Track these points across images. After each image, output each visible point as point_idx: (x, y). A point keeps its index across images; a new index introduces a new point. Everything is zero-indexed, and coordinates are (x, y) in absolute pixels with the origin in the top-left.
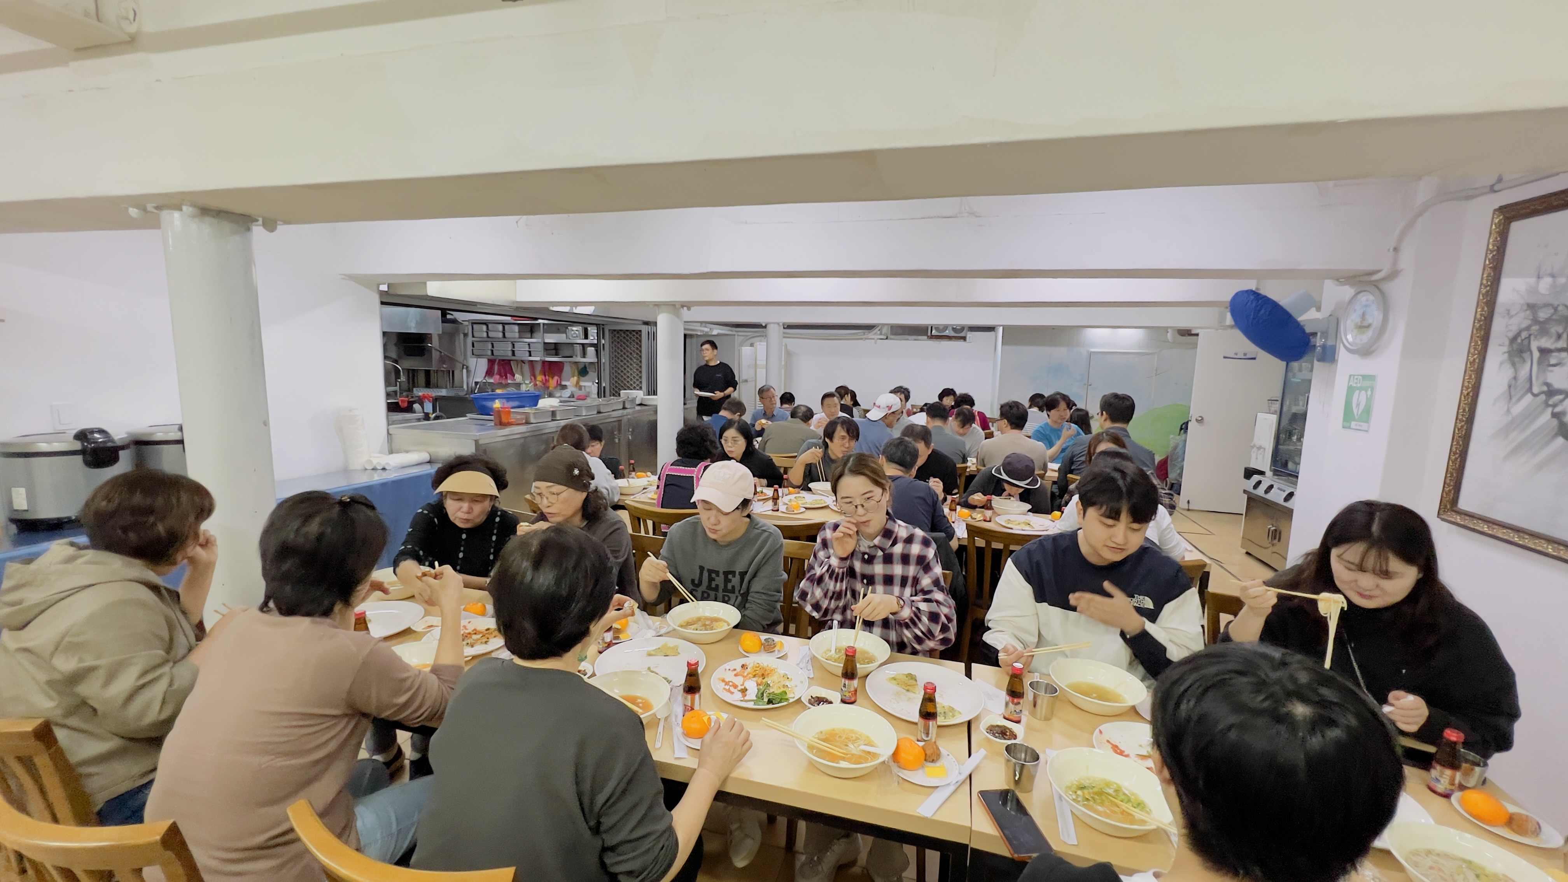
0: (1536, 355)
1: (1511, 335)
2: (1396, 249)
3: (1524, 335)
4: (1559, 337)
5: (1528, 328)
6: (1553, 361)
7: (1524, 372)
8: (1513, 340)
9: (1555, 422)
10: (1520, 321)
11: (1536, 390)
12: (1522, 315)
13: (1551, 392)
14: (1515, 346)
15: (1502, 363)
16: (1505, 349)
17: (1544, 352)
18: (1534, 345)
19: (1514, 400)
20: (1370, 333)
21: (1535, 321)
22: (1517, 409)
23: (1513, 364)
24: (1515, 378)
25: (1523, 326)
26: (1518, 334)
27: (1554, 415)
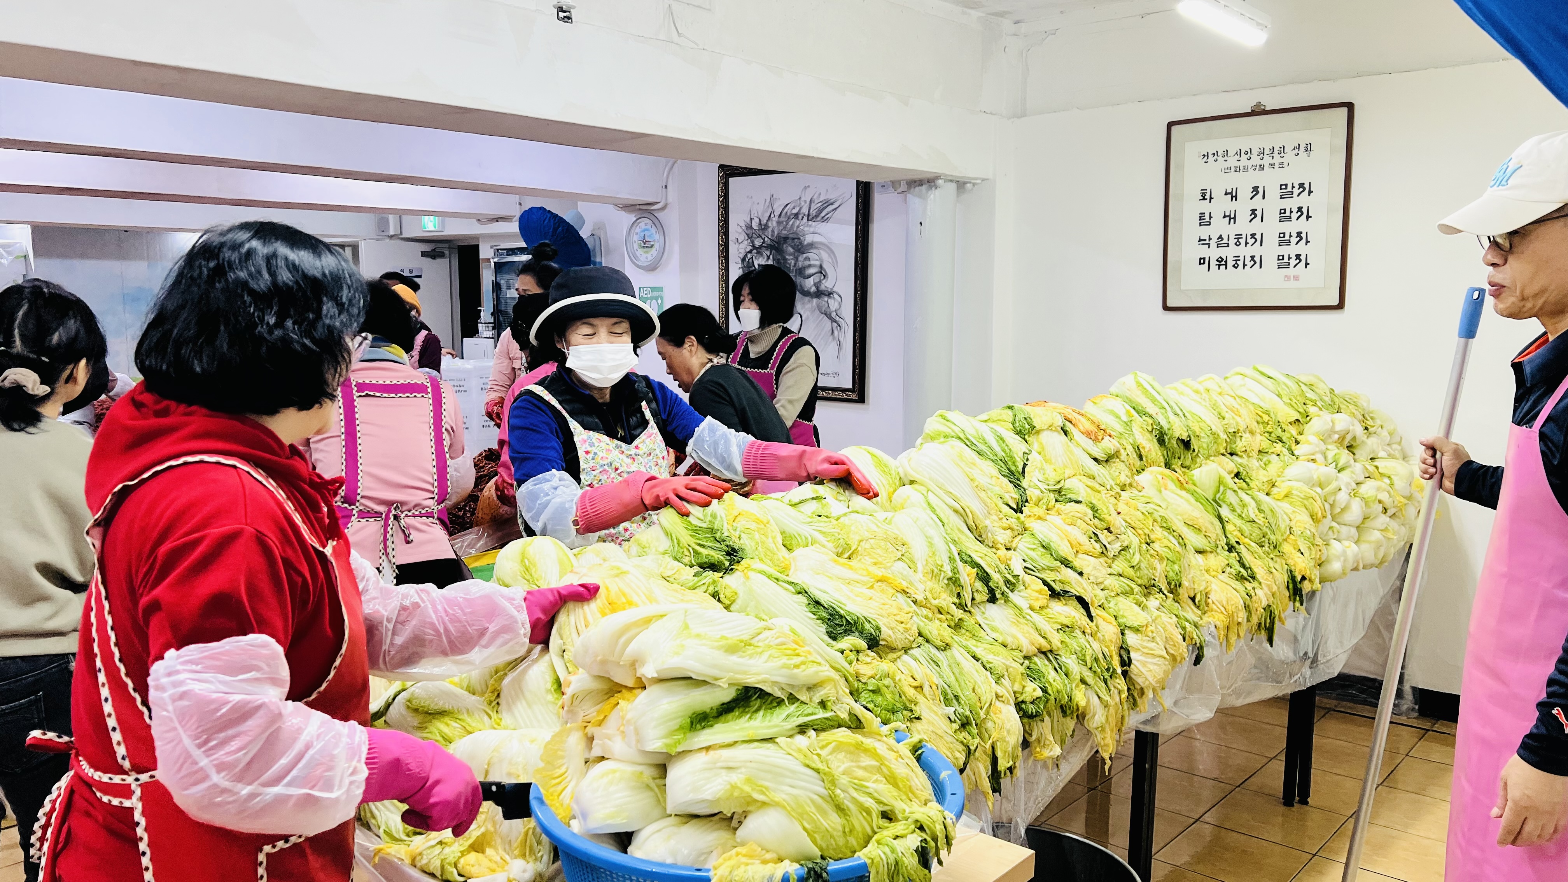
1: (742, 256)
2: (666, 187)
3: (749, 256)
4: (768, 258)
5: (750, 252)
8: (743, 260)
10: (745, 246)
12: (746, 242)
14: (745, 264)
16: (740, 266)
18: (756, 263)
20: (653, 252)
21: (754, 247)
25: (748, 250)
26: (746, 255)
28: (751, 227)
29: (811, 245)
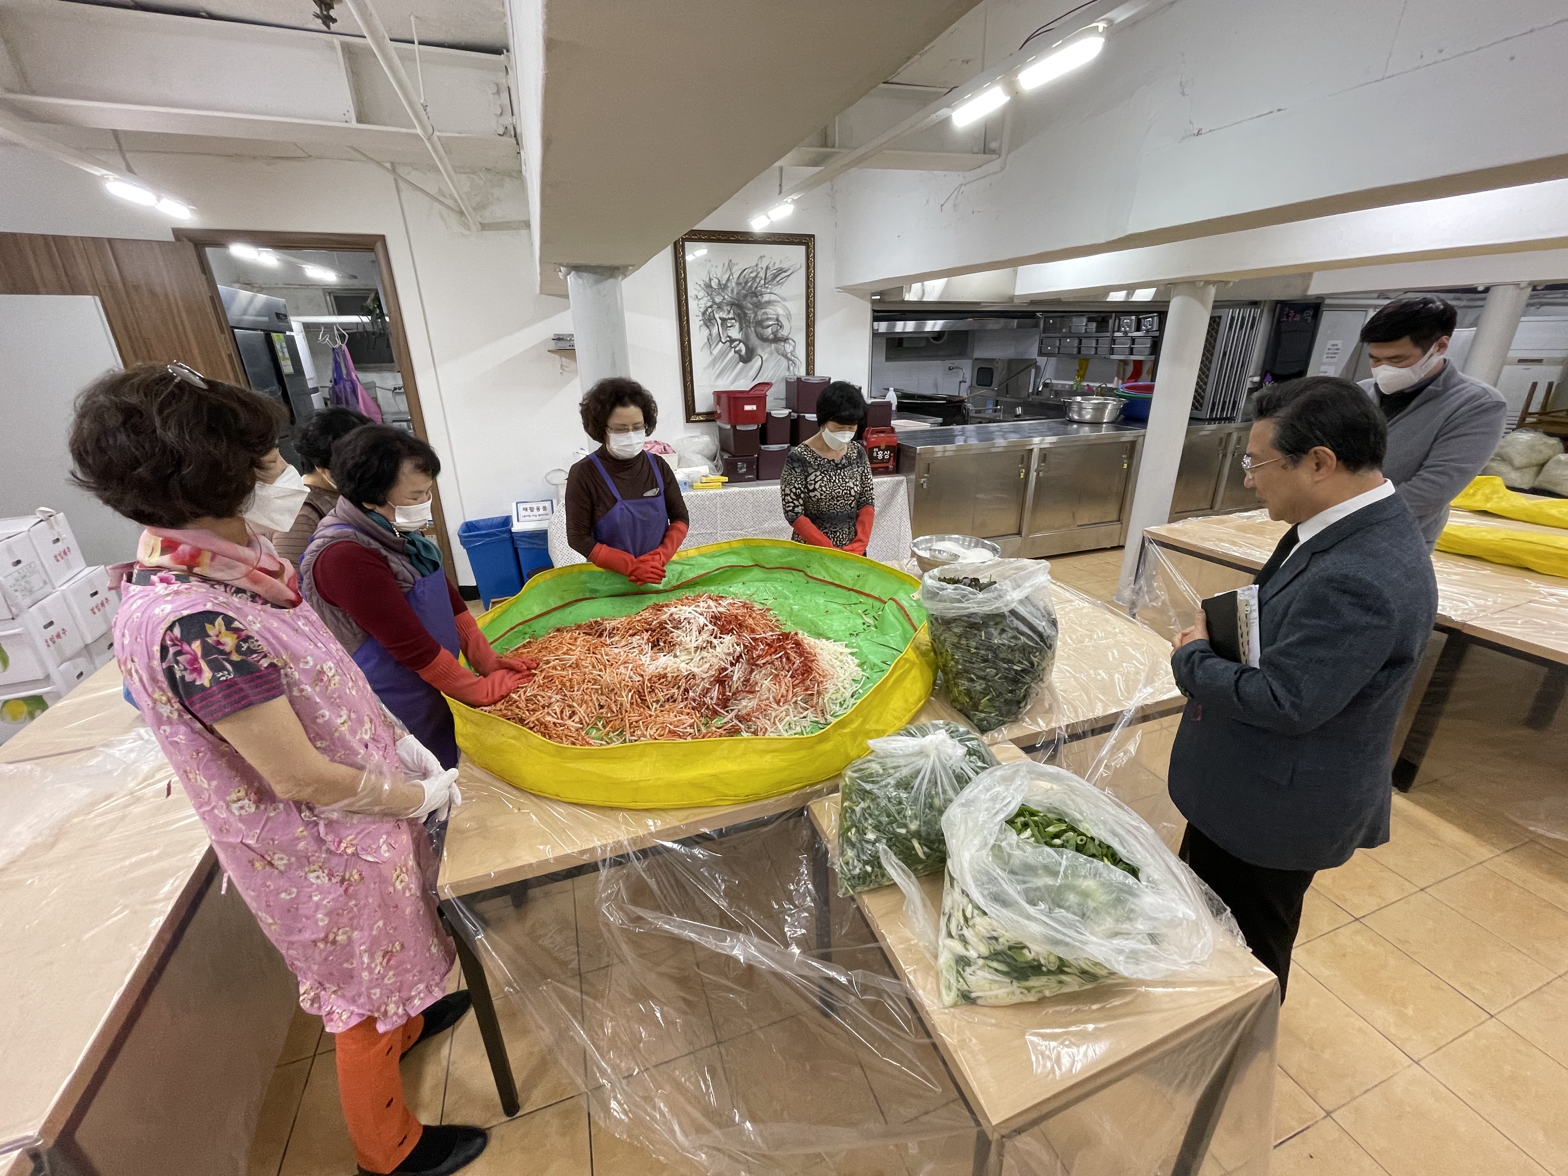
0: (719, 322)
1: (702, 310)
3: (710, 310)
4: (729, 312)
5: (711, 307)
6: (729, 325)
7: (715, 331)
8: (704, 314)
9: (737, 355)
10: (705, 302)
11: (724, 341)
12: (706, 299)
13: (732, 341)
14: (707, 317)
15: (700, 327)
16: (701, 318)
17: (723, 320)
18: (717, 316)
19: (713, 347)
21: (714, 303)
22: (716, 352)
23: (708, 327)
24: (710, 334)
25: (709, 304)
26: (707, 310)
27: (735, 352)
28: (711, 287)
29: (769, 303)
